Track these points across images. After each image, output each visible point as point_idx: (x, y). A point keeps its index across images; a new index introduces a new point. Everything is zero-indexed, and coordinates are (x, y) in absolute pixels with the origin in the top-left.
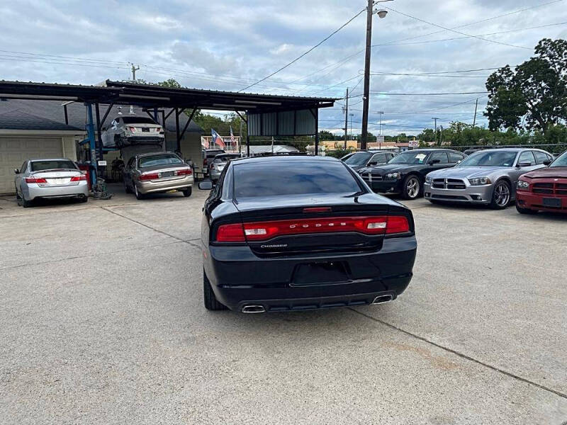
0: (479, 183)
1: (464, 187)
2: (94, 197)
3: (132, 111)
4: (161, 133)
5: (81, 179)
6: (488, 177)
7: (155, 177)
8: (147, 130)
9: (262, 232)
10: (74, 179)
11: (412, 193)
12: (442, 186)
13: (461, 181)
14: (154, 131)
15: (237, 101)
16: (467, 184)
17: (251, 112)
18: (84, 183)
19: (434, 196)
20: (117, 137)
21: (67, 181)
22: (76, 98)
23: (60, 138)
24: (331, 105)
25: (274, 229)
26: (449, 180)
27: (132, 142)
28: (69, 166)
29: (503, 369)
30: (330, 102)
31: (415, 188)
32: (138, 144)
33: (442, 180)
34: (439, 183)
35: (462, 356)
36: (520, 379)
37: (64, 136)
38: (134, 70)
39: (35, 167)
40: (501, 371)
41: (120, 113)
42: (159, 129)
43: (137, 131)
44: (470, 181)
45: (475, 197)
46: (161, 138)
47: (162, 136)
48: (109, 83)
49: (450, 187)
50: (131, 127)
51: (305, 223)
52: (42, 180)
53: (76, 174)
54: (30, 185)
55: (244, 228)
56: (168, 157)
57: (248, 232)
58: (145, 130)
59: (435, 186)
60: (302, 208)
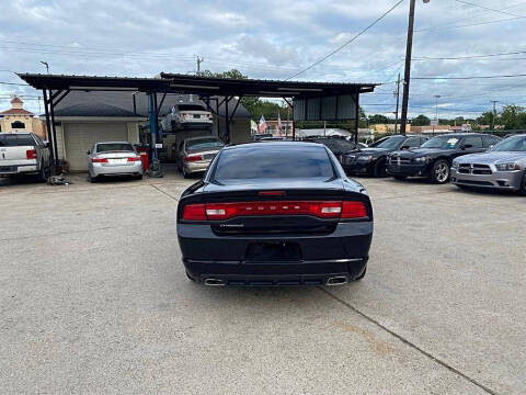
0: (507, 169)
1: (490, 172)
2: (150, 176)
3: (192, 99)
4: (210, 119)
5: (137, 160)
6: (517, 162)
7: (199, 158)
8: (198, 116)
9: (222, 212)
10: (131, 159)
11: (441, 178)
12: (467, 171)
13: (488, 167)
14: (205, 118)
16: (494, 169)
17: (297, 98)
18: (139, 163)
19: (459, 181)
20: (173, 122)
21: (125, 161)
23: (126, 123)
24: (372, 90)
25: (233, 210)
26: (475, 165)
27: (185, 127)
28: (128, 148)
29: (439, 358)
30: (371, 88)
31: (444, 172)
33: (468, 165)
34: (465, 168)
35: (405, 341)
36: (454, 371)
37: (129, 122)
38: (199, 62)
39: (101, 149)
40: (437, 360)
41: (181, 101)
42: (208, 115)
43: (189, 117)
44: (498, 167)
45: (501, 183)
46: (210, 124)
47: (211, 122)
48: (163, 75)
49: (475, 172)
50: (184, 114)
51: (261, 205)
52: (104, 160)
53: (132, 155)
54: (94, 164)
55: (206, 208)
56: (214, 140)
57: (210, 212)
58: (196, 116)
59: (461, 171)
60: (257, 191)
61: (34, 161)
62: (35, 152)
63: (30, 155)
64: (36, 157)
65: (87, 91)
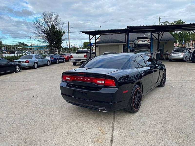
3: (149, 34)
4: (149, 42)
8: (144, 41)
14: (146, 42)
15: (183, 27)
20: (135, 44)
22: (120, 33)
23: (118, 45)
27: (138, 46)
32: (140, 46)
37: (120, 44)
41: (145, 35)
42: (148, 41)
43: (140, 42)
46: (149, 44)
47: (150, 43)
50: (138, 41)
55: (66, 77)
58: (143, 41)
61: (86, 58)
62: (86, 55)
63: (85, 56)
64: (86, 57)
65: (112, 34)
